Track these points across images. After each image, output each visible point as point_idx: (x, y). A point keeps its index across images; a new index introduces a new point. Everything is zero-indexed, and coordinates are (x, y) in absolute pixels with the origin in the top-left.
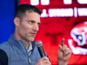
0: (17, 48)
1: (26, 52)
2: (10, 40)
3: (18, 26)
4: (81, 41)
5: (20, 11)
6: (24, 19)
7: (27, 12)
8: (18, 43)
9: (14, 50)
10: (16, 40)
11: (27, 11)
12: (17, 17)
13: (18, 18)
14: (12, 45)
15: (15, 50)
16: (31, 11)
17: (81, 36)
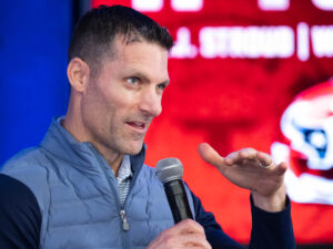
0: (76, 172)
1: (109, 189)
2: (49, 143)
3: (82, 93)
4: (322, 151)
5: (91, 37)
6: (105, 68)
7: (118, 42)
8: (77, 154)
9: (63, 181)
10: (72, 141)
11: (117, 36)
12: (79, 56)
13: (83, 60)
14: (56, 161)
15: (66, 180)
16: (133, 36)
17: (323, 132)
